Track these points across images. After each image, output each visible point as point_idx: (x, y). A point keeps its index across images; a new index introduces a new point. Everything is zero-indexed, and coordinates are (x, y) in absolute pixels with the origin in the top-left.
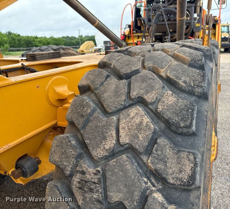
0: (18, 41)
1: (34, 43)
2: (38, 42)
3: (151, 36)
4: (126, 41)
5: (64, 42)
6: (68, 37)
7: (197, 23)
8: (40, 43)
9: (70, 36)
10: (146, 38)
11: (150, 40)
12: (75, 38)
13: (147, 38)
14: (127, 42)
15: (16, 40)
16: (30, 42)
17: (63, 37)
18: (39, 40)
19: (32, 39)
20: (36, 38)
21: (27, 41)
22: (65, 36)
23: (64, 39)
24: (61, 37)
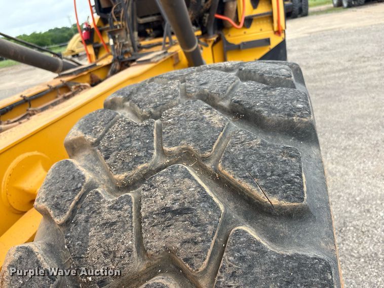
3: (126, 30)
4: (95, 40)
5: (50, 39)
6: (57, 29)
9: (60, 27)
10: (117, 36)
11: (126, 40)
12: (68, 29)
13: (119, 36)
14: (98, 43)
17: (50, 31)
22: (53, 28)
23: (52, 33)
24: (48, 30)
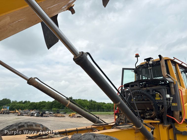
0: (94, 105)
1: (102, 107)
2: (104, 106)
7: (172, 102)
8: (105, 107)
11: (123, 118)
13: (120, 115)
15: (93, 105)
16: (100, 106)
18: (105, 105)
19: (101, 104)
20: (104, 103)
21: (98, 106)
